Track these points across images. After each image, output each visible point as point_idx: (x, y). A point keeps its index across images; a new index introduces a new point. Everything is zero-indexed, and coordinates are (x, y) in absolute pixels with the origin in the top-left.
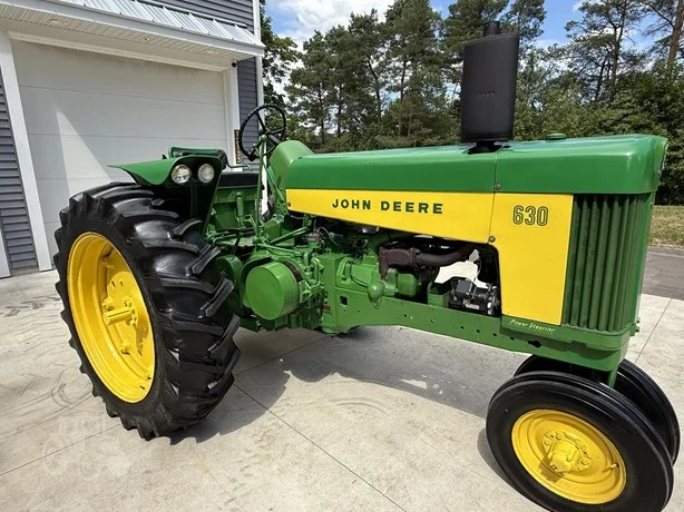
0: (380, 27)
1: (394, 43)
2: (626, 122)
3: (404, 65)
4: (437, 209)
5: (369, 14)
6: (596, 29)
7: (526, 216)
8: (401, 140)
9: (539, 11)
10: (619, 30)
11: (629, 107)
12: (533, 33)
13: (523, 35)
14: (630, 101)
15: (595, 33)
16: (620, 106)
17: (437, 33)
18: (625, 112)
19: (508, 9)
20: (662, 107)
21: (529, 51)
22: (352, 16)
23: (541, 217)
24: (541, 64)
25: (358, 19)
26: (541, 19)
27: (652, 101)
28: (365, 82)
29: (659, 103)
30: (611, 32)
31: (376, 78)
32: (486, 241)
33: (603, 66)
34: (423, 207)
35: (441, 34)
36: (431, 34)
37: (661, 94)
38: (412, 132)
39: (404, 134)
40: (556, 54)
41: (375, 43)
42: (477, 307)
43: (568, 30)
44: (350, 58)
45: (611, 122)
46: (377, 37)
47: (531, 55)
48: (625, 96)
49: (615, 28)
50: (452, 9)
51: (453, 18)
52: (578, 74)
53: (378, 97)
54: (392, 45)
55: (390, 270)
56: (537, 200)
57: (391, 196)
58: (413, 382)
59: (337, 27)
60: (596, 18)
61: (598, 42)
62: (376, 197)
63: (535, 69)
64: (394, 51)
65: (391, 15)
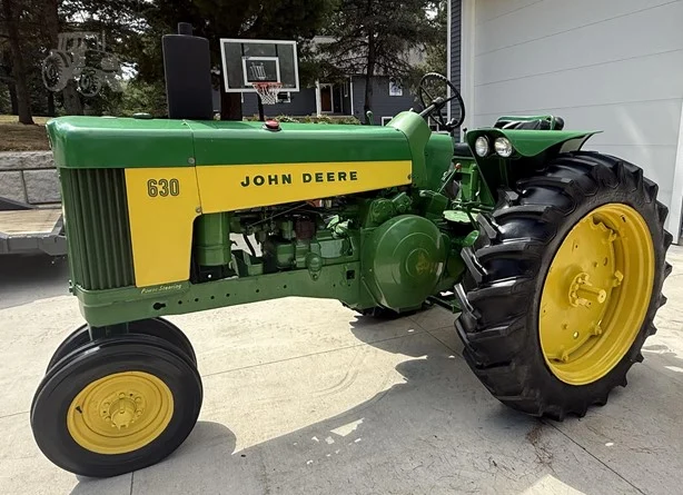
58: (353, 426)
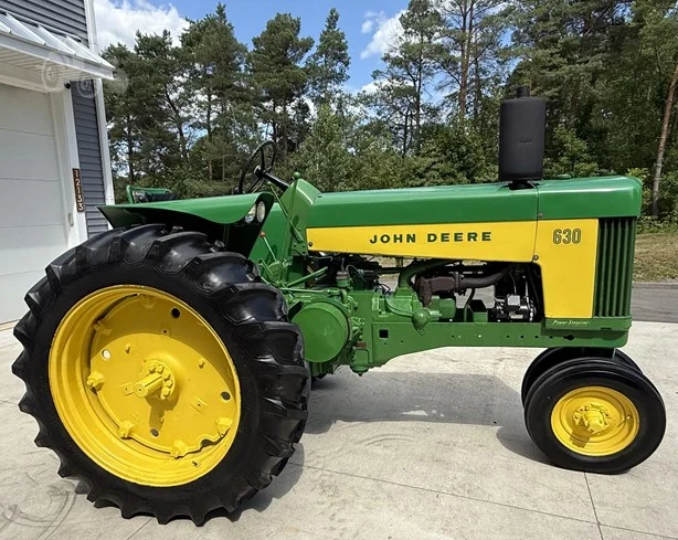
0: (176, 52)
1: (194, 73)
2: (435, 170)
3: (209, 99)
4: (486, 237)
5: (161, 35)
6: (398, 79)
7: (564, 236)
8: (218, 185)
9: (344, 56)
10: (417, 83)
11: (435, 156)
12: (340, 78)
13: (330, 78)
14: (435, 150)
15: (396, 84)
16: (428, 154)
17: (242, 66)
18: (433, 160)
19: (314, 50)
20: (461, 156)
21: (338, 95)
22: (139, 35)
23: (575, 237)
24: (350, 108)
25: (146, 39)
26: (347, 64)
27: (452, 151)
28: (163, 116)
29: (458, 153)
30: (412, 84)
31: (177, 112)
32: (530, 260)
33: (407, 116)
34: (472, 236)
35: (246, 69)
36: (236, 67)
37: (458, 146)
38: (227, 175)
39: (218, 178)
40: (366, 100)
41: (170, 70)
42: (521, 317)
43: (375, 78)
44: (141, 85)
45: (422, 169)
46: (173, 63)
47: (340, 99)
48: (431, 144)
49: (414, 81)
50: (256, 42)
51: (257, 52)
52: (386, 122)
53: (182, 134)
54: (191, 75)
55: (434, 297)
56: (572, 224)
57: (438, 229)
59: (116, 46)
60: (397, 70)
61: (401, 93)
62: (421, 231)
63: (345, 114)
64: (196, 82)
65: (188, 40)
